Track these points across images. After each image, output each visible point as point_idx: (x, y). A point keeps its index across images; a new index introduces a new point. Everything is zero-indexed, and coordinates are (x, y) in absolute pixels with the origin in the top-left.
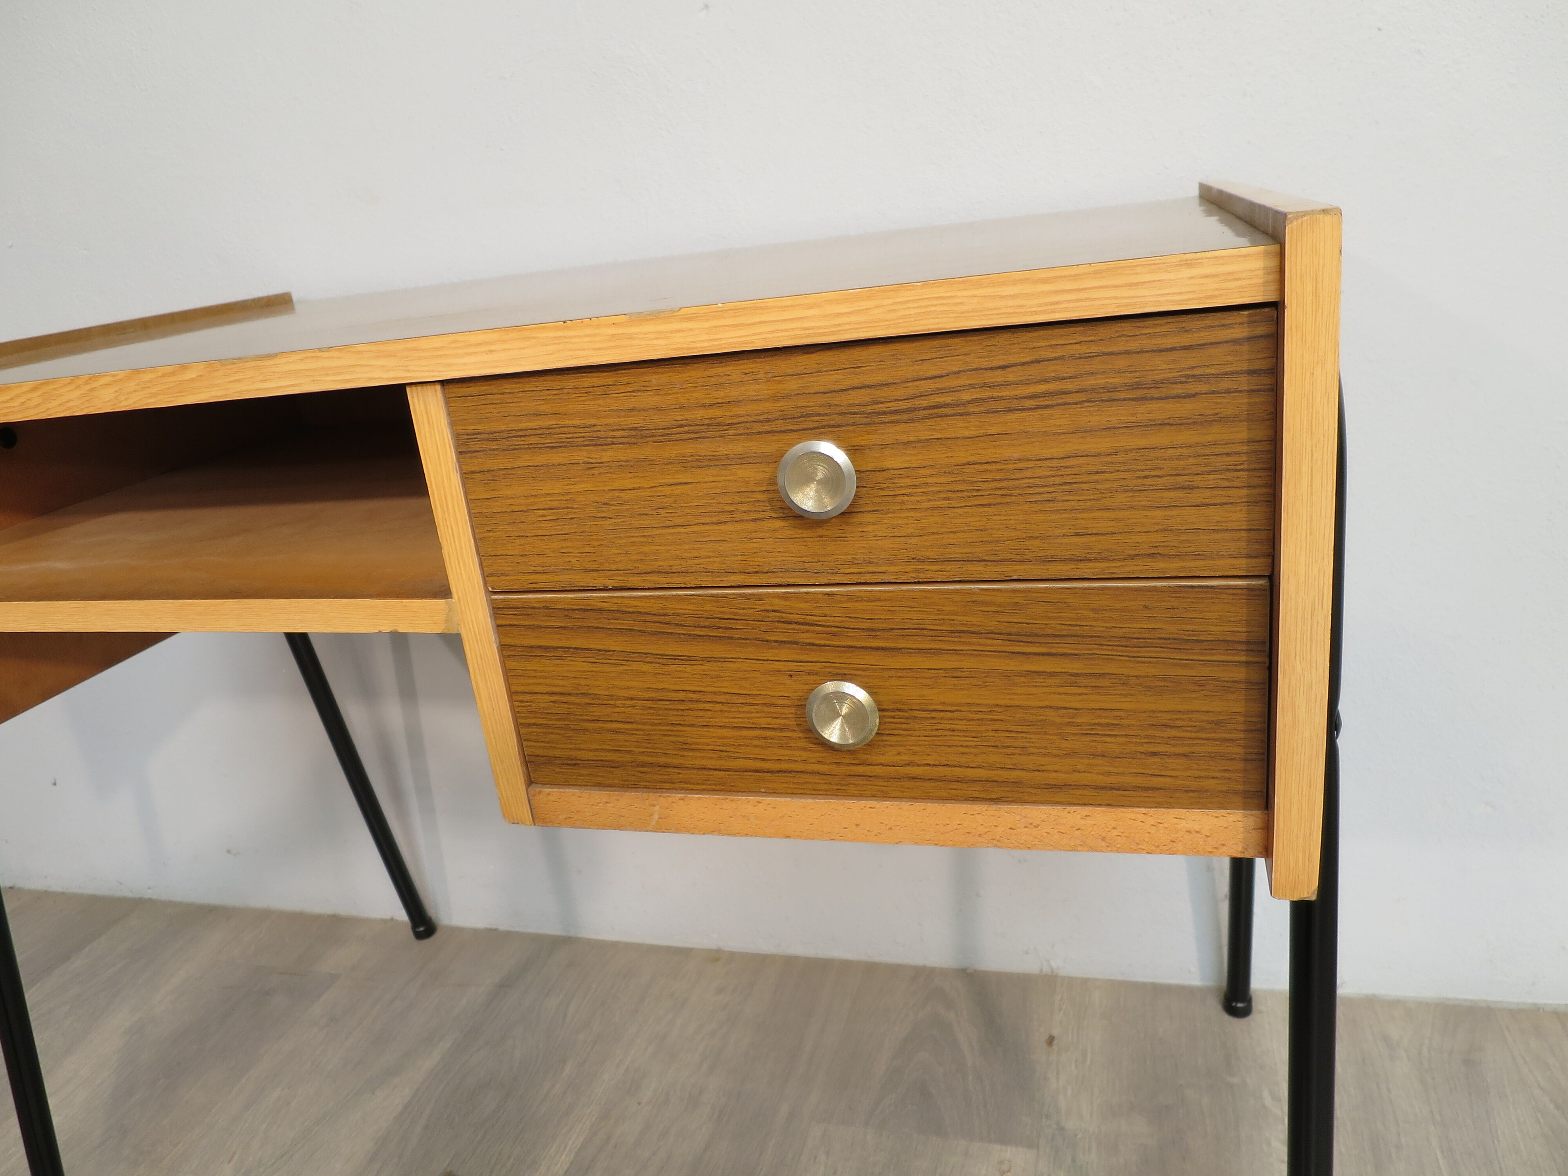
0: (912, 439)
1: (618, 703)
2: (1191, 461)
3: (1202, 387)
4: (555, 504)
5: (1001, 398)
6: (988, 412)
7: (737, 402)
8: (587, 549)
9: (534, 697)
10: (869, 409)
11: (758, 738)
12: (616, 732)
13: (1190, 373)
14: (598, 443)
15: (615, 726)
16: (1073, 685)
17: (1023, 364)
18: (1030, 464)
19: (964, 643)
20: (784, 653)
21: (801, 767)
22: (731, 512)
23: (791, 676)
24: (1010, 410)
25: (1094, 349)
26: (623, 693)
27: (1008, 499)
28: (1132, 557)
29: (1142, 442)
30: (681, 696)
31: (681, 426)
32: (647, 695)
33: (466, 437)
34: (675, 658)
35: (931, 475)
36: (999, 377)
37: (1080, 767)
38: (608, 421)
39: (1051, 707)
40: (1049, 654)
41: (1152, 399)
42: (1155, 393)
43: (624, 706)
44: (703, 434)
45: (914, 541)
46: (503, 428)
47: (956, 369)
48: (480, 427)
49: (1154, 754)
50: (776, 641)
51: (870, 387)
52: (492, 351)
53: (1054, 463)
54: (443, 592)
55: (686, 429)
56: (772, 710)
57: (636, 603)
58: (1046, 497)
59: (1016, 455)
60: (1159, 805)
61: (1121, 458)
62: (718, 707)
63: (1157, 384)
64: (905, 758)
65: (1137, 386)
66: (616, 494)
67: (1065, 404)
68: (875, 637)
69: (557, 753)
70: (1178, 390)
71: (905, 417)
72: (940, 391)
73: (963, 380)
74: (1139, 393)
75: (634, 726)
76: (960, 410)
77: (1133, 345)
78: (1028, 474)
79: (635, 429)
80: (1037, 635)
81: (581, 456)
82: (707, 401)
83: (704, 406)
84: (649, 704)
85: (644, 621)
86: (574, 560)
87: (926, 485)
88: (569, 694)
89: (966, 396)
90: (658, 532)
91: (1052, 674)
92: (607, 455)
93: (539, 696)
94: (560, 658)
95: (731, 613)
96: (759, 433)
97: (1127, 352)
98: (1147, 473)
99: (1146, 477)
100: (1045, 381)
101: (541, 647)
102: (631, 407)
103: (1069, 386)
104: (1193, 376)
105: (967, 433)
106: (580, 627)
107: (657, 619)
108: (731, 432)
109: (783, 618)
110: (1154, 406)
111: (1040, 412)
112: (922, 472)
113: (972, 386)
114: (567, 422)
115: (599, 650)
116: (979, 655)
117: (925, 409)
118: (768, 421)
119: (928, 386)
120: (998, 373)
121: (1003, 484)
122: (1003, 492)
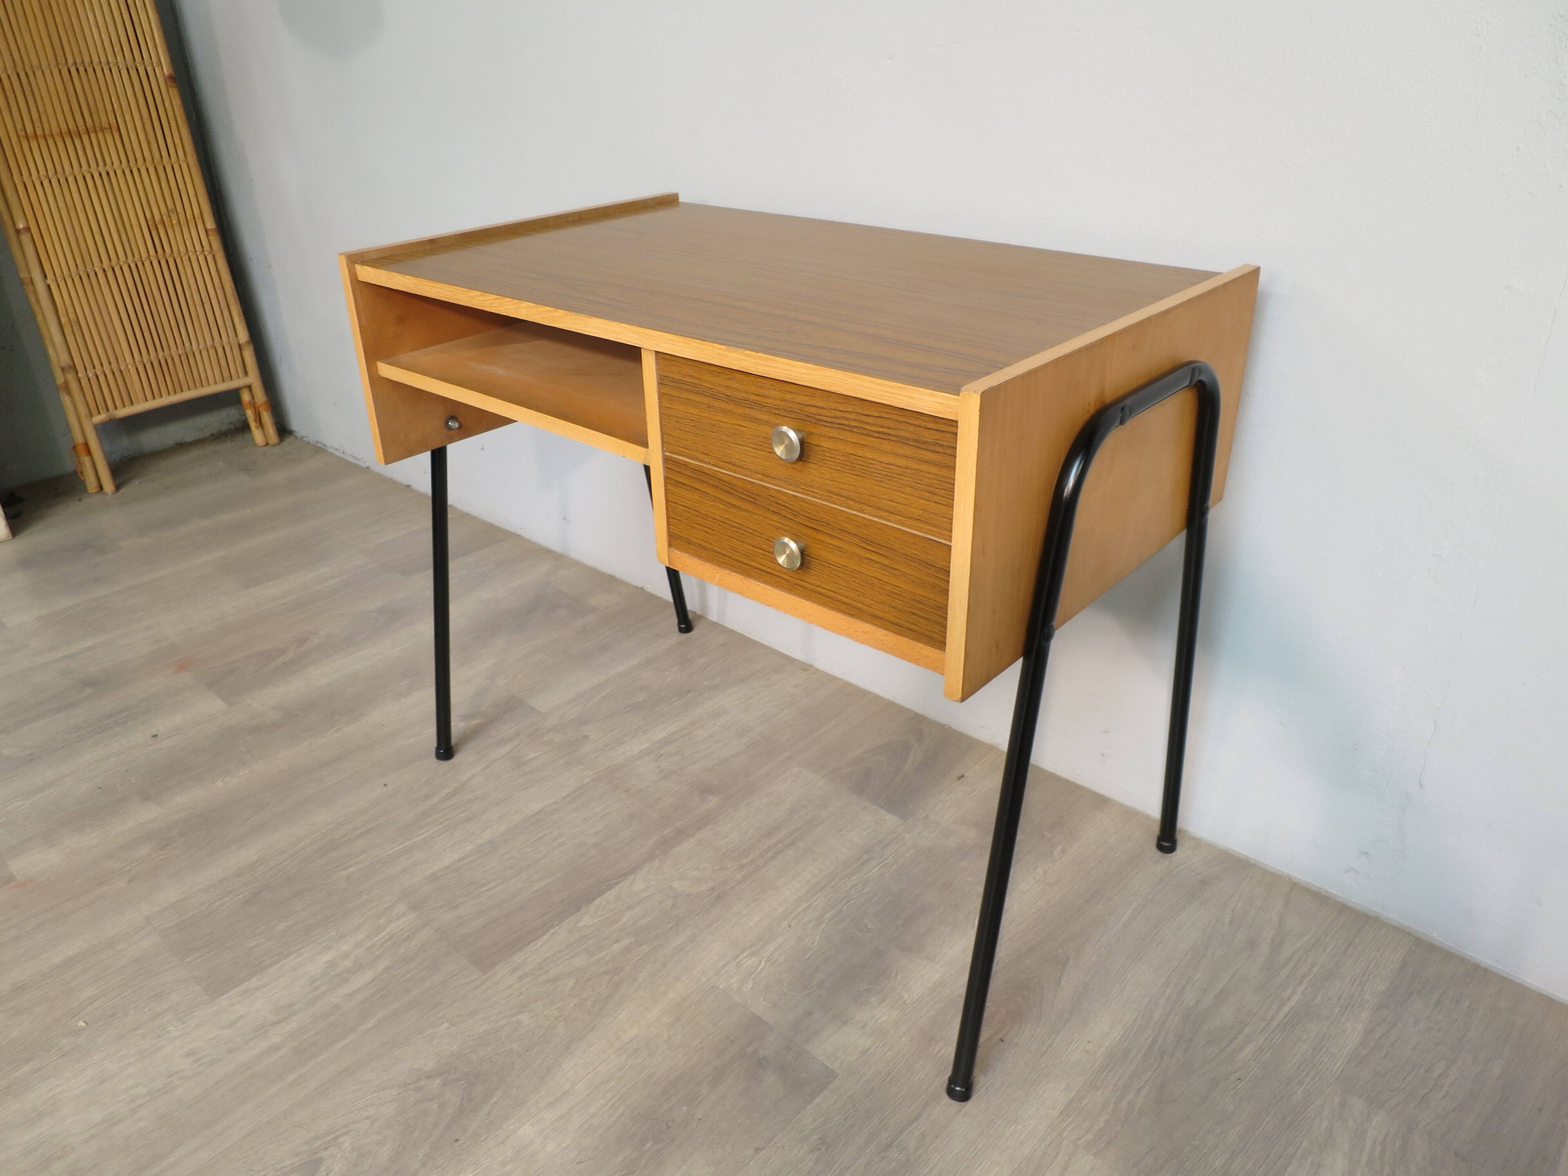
0: (831, 436)
1: (709, 519)
2: (935, 481)
3: (941, 450)
4: (694, 419)
5: (866, 429)
6: (861, 434)
7: (768, 397)
8: (704, 444)
9: (677, 505)
10: (817, 417)
11: (762, 554)
12: (707, 532)
13: (937, 442)
14: (713, 397)
15: (706, 529)
16: (884, 570)
18: (874, 462)
19: (845, 536)
20: (775, 517)
21: (777, 573)
22: (761, 445)
23: (777, 529)
24: (869, 436)
25: (902, 419)
26: (711, 515)
27: (865, 475)
28: (910, 518)
29: (917, 467)
30: (734, 524)
31: (745, 400)
32: (721, 519)
33: (663, 377)
34: (734, 505)
35: (838, 455)
36: (865, 419)
37: (885, 611)
38: (719, 389)
39: (875, 578)
40: (876, 553)
41: (922, 449)
42: (922, 446)
43: (711, 521)
44: (753, 407)
45: (829, 482)
46: (678, 378)
47: (850, 410)
48: (669, 375)
49: (914, 614)
50: (772, 511)
51: (817, 407)
52: (674, 344)
53: (884, 465)
54: (645, 445)
55: (747, 402)
56: (768, 542)
57: (720, 475)
58: (880, 479)
59: (869, 456)
60: (915, 639)
61: (908, 471)
62: (748, 534)
63: (924, 443)
64: (818, 583)
65: (917, 441)
66: (718, 422)
67: (889, 440)
69: (683, 535)
70: (932, 448)
71: (829, 425)
72: (843, 418)
73: (852, 416)
74: (917, 444)
75: (714, 532)
76: (850, 429)
77: (916, 422)
78: (874, 466)
79: (728, 396)
80: (872, 542)
81: (706, 400)
82: (757, 393)
83: (755, 394)
84: (721, 524)
85: (723, 484)
86: (699, 447)
87: (835, 458)
88: (690, 509)
89: (853, 424)
90: (732, 445)
91: (877, 562)
92: (716, 404)
93: (678, 506)
94: (688, 490)
95: (757, 492)
96: (775, 413)
97: (914, 425)
98: (918, 481)
99: (918, 483)
100: (882, 427)
101: (681, 483)
102: (727, 385)
103: (892, 432)
104: (938, 444)
105: (852, 441)
106: (697, 479)
107: (729, 485)
108: (764, 410)
110: (923, 452)
111: (880, 440)
112: (834, 452)
113: (855, 420)
114: (702, 384)
115: (704, 492)
116: (849, 544)
117: (837, 424)
118: (778, 409)
119: (838, 414)
120: (866, 417)
121: (864, 468)
122: (863, 471)
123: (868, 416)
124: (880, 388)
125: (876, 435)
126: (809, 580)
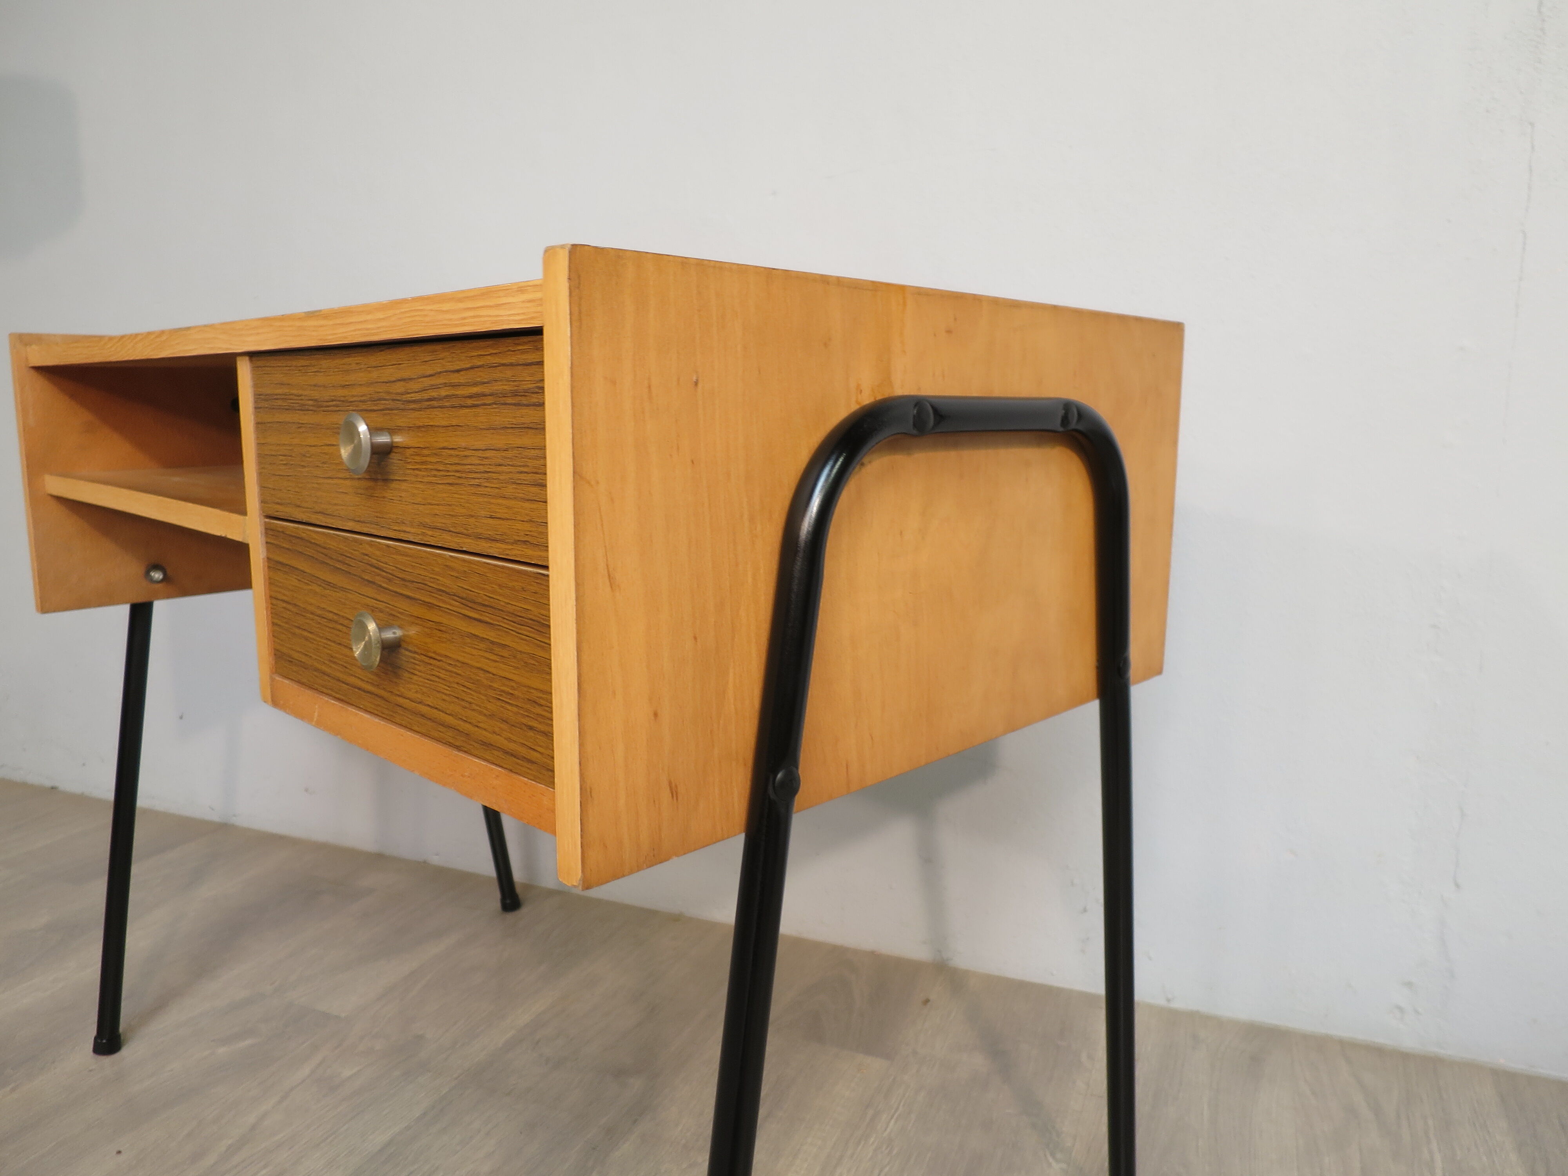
0: (421, 424)
1: (308, 615)
4: (286, 452)
5: (456, 396)
6: (452, 407)
7: (354, 386)
8: (296, 490)
9: (279, 603)
10: (404, 397)
14: (303, 409)
15: (306, 634)
16: (491, 651)
17: (467, 369)
18: (469, 453)
19: (444, 602)
24: (462, 407)
26: (310, 608)
27: (460, 481)
28: (516, 542)
29: (519, 442)
31: (333, 401)
32: (319, 612)
33: (257, 397)
34: (329, 584)
35: (429, 455)
36: (455, 378)
37: (497, 729)
38: (306, 393)
39: (482, 670)
40: (480, 621)
42: (524, 401)
43: (310, 619)
45: (421, 508)
46: (270, 392)
47: (439, 370)
48: (263, 391)
49: (531, 728)
50: (367, 581)
51: (404, 380)
53: (480, 454)
54: (243, 512)
55: (335, 403)
57: (315, 536)
58: (476, 482)
59: (464, 444)
61: (509, 454)
64: (419, 696)
65: (515, 394)
66: (308, 449)
67: (485, 404)
68: (406, 586)
69: (286, 651)
71: (418, 406)
72: (432, 387)
73: (442, 380)
75: (313, 636)
76: (440, 403)
78: (468, 461)
80: (474, 602)
81: (296, 418)
84: (319, 620)
85: (318, 551)
86: (292, 497)
87: (426, 463)
88: (290, 604)
89: (442, 393)
90: (322, 481)
91: (483, 639)
92: (305, 419)
94: (287, 573)
95: (351, 554)
97: (511, 365)
98: (522, 469)
99: (521, 472)
100: (475, 384)
101: (281, 563)
102: (315, 383)
105: (443, 423)
106: (295, 552)
109: (370, 561)
110: (524, 411)
111: (474, 410)
112: (426, 452)
115: (302, 571)
116: (450, 613)
117: (426, 400)
119: (427, 382)
120: (456, 375)
121: (459, 468)
122: (458, 474)
123: (458, 371)
124: (461, 305)
125: (470, 402)
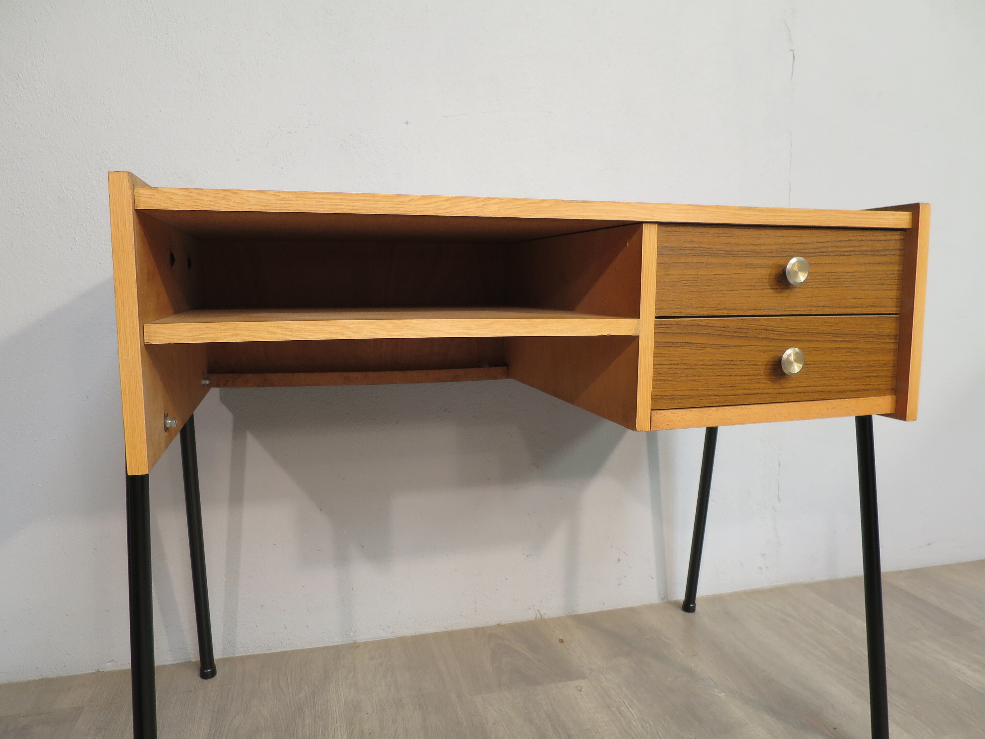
0: (814, 262)
1: (698, 367)
2: (884, 276)
3: (888, 253)
4: (691, 279)
5: (839, 251)
6: (835, 255)
7: (763, 245)
8: (700, 299)
9: (662, 366)
10: (802, 251)
11: (749, 380)
12: (694, 381)
13: (885, 248)
15: (695, 378)
16: (849, 352)
17: (846, 241)
18: (844, 274)
19: (820, 338)
20: (764, 343)
21: (762, 391)
22: (754, 286)
23: (764, 352)
24: (841, 255)
25: (864, 238)
26: (701, 363)
27: (837, 285)
28: (867, 307)
29: (872, 269)
30: (723, 363)
31: (743, 251)
32: (710, 363)
33: (661, 248)
34: (724, 346)
35: (817, 276)
36: (839, 244)
37: (848, 384)
38: (718, 247)
39: (842, 361)
40: (844, 341)
41: (876, 255)
42: (877, 253)
43: (700, 368)
44: (750, 255)
45: (809, 299)
46: (677, 246)
47: (828, 240)
48: (668, 245)
49: (869, 377)
50: (761, 338)
51: (803, 243)
53: (851, 274)
55: (744, 253)
56: (756, 367)
58: (848, 285)
59: (841, 270)
60: (868, 396)
61: (867, 273)
62: (737, 367)
63: (878, 251)
64: (797, 384)
65: (873, 251)
66: (715, 276)
67: (855, 255)
68: (794, 335)
69: (667, 393)
70: (882, 253)
71: (812, 255)
72: (823, 247)
73: (830, 244)
74: (873, 253)
75: (702, 378)
76: (828, 254)
77: (873, 238)
78: (843, 277)
79: (726, 251)
80: (841, 334)
81: (705, 260)
82: (753, 243)
83: (752, 244)
84: (710, 367)
86: (693, 303)
87: (816, 279)
88: (678, 364)
89: (830, 250)
90: (728, 292)
91: (844, 348)
92: (715, 260)
93: (665, 366)
94: (678, 347)
95: (747, 327)
96: (768, 256)
97: (871, 240)
98: (873, 279)
99: (873, 280)
100: (851, 247)
101: (671, 342)
102: (726, 242)
103: (856, 249)
104: (886, 249)
105: (829, 262)
106: (690, 333)
107: (720, 329)
108: (759, 255)
109: (765, 328)
110: (876, 257)
111: (849, 257)
112: (815, 274)
113: (832, 246)
114: (703, 246)
115: (695, 343)
116: (824, 342)
117: (818, 253)
118: (772, 252)
119: (820, 245)
120: (839, 243)
121: (837, 280)
122: (836, 283)
123: (840, 241)
124: (860, 216)
125: (846, 254)
126: (790, 385)
